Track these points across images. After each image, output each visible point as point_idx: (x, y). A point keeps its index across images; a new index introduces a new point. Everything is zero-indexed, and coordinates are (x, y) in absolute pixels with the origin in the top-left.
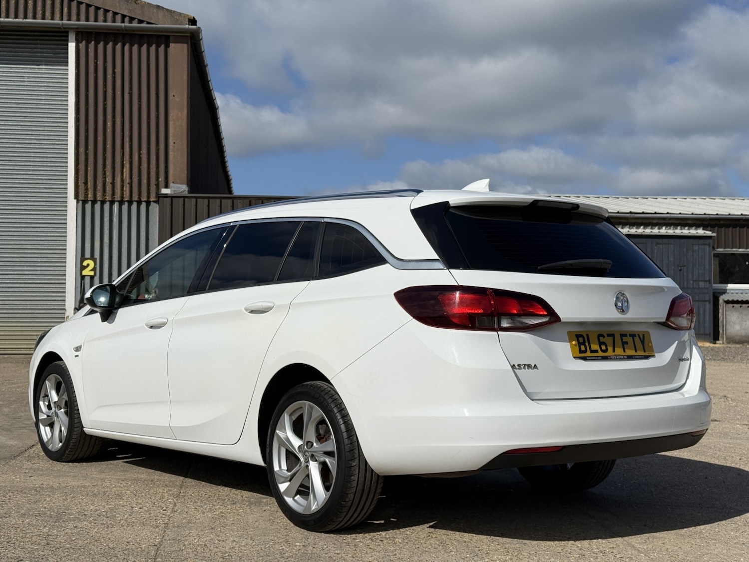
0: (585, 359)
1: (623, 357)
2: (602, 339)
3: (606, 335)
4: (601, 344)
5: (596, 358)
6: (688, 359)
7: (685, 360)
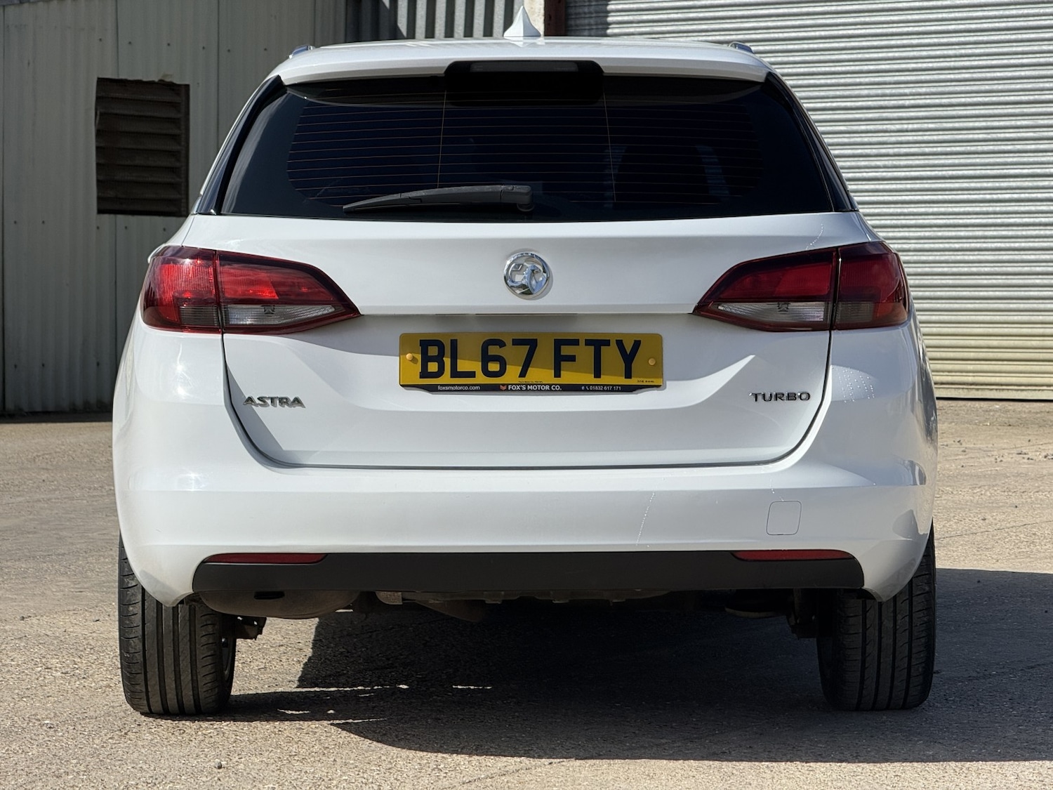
0: (432, 389)
1: (547, 387)
2: (493, 350)
3: (509, 342)
4: (486, 359)
5: (466, 388)
6: (809, 396)
7: (792, 397)
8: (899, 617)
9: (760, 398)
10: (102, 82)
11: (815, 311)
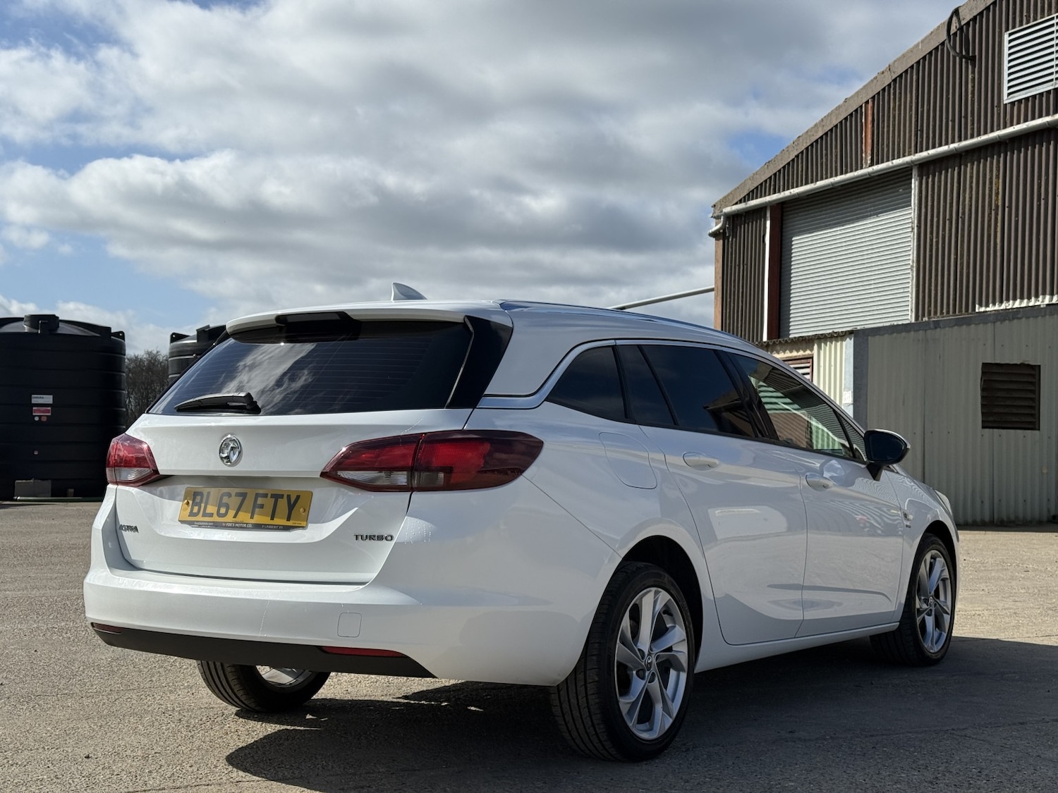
1: (245, 525)
2: (225, 499)
4: (221, 505)
5: (208, 524)
6: (392, 537)
7: (380, 538)
8: (580, 697)
9: (360, 537)
10: (985, 365)
11: (401, 478)
